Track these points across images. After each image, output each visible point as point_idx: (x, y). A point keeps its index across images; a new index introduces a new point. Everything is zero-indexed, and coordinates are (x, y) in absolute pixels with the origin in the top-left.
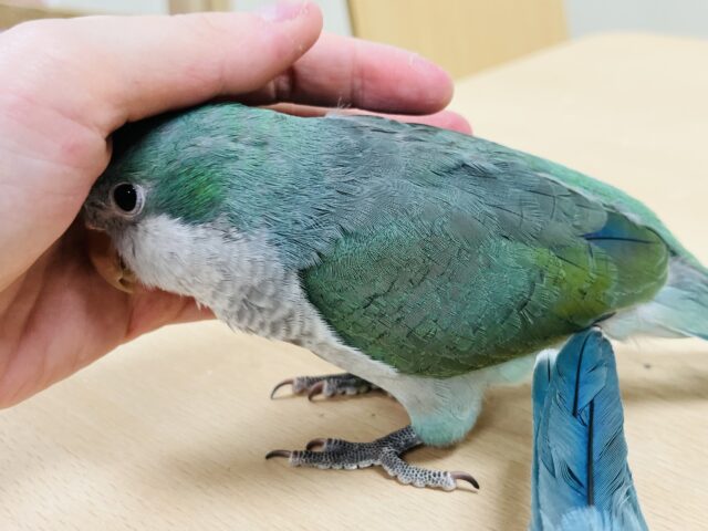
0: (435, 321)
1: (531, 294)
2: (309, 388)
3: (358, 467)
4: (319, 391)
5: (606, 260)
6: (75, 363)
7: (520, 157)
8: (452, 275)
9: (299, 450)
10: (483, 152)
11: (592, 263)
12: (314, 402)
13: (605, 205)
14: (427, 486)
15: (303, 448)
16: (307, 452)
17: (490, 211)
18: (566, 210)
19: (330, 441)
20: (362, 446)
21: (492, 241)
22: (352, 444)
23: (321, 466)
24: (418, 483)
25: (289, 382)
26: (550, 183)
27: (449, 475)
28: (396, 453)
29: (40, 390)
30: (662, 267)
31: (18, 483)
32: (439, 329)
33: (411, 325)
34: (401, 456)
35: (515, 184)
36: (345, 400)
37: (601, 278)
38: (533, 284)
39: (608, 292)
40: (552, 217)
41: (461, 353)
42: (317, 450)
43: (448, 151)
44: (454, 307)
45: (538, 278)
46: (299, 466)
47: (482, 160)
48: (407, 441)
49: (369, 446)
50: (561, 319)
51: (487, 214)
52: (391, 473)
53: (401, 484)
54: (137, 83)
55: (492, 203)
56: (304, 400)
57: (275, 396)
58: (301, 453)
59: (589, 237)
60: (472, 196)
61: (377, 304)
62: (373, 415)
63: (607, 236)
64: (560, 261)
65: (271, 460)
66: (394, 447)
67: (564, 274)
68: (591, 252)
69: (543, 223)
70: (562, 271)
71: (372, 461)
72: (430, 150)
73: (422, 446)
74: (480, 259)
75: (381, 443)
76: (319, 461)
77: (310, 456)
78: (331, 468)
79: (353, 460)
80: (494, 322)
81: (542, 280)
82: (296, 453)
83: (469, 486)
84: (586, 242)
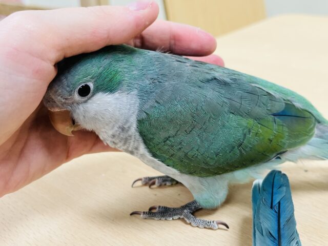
0: (197, 150)
1: (244, 140)
2: (149, 182)
3: (173, 219)
4: (154, 183)
5: (283, 125)
6: (43, 172)
7: (244, 76)
8: (206, 129)
9: (145, 211)
10: (226, 73)
11: (275, 127)
12: (152, 189)
13: (284, 100)
14: (205, 228)
15: (147, 210)
16: (149, 212)
17: (225, 100)
18: (264, 102)
19: (160, 207)
20: (174, 209)
21: (226, 115)
22: (170, 208)
23: (156, 219)
24: (201, 226)
25: (140, 180)
26: (257, 89)
27: (215, 222)
28: (190, 212)
29: (27, 185)
30: (312, 129)
31: (17, 228)
32: (199, 154)
33: (186, 151)
34: (193, 213)
35: (240, 89)
36: (166, 187)
37: (280, 134)
38: (245, 135)
39: (283, 140)
40: (256, 105)
41: (211, 165)
42: (154, 211)
43: (209, 72)
44: (206, 144)
45: (248, 133)
46: (146, 218)
47: (225, 77)
48: (195, 206)
49: (178, 209)
50: (259, 152)
51: (224, 102)
52: (188, 221)
53: (193, 226)
54: (67, 39)
55: (228, 97)
56: (147, 188)
57: (134, 186)
58: (147, 213)
59: (274, 115)
60: (217, 93)
61: (170, 141)
62: (179, 195)
63: (284, 114)
64: (259, 125)
65: (133, 216)
66: (189, 209)
67: (261, 131)
68: (275, 122)
69: (251, 108)
70: (260, 130)
71: (179, 216)
72: (200, 71)
73: (201, 209)
74: (220, 123)
75: (184, 207)
76: (155, 216)
77: (151, 214)
78: (160, 219)
79: (170, 216)
80: (226, 152)
81: (250, 134)
82: (144, 213)
83: (224, 227)
84: (273, 116)
